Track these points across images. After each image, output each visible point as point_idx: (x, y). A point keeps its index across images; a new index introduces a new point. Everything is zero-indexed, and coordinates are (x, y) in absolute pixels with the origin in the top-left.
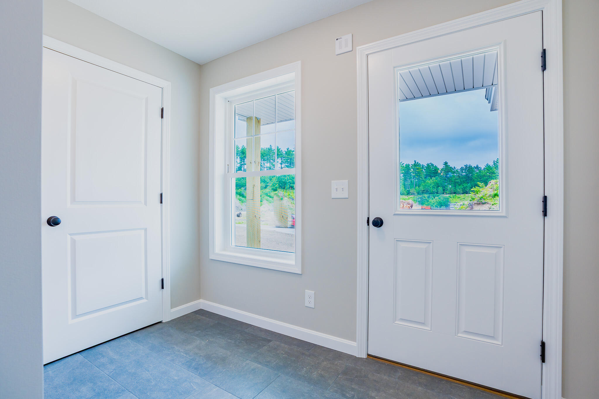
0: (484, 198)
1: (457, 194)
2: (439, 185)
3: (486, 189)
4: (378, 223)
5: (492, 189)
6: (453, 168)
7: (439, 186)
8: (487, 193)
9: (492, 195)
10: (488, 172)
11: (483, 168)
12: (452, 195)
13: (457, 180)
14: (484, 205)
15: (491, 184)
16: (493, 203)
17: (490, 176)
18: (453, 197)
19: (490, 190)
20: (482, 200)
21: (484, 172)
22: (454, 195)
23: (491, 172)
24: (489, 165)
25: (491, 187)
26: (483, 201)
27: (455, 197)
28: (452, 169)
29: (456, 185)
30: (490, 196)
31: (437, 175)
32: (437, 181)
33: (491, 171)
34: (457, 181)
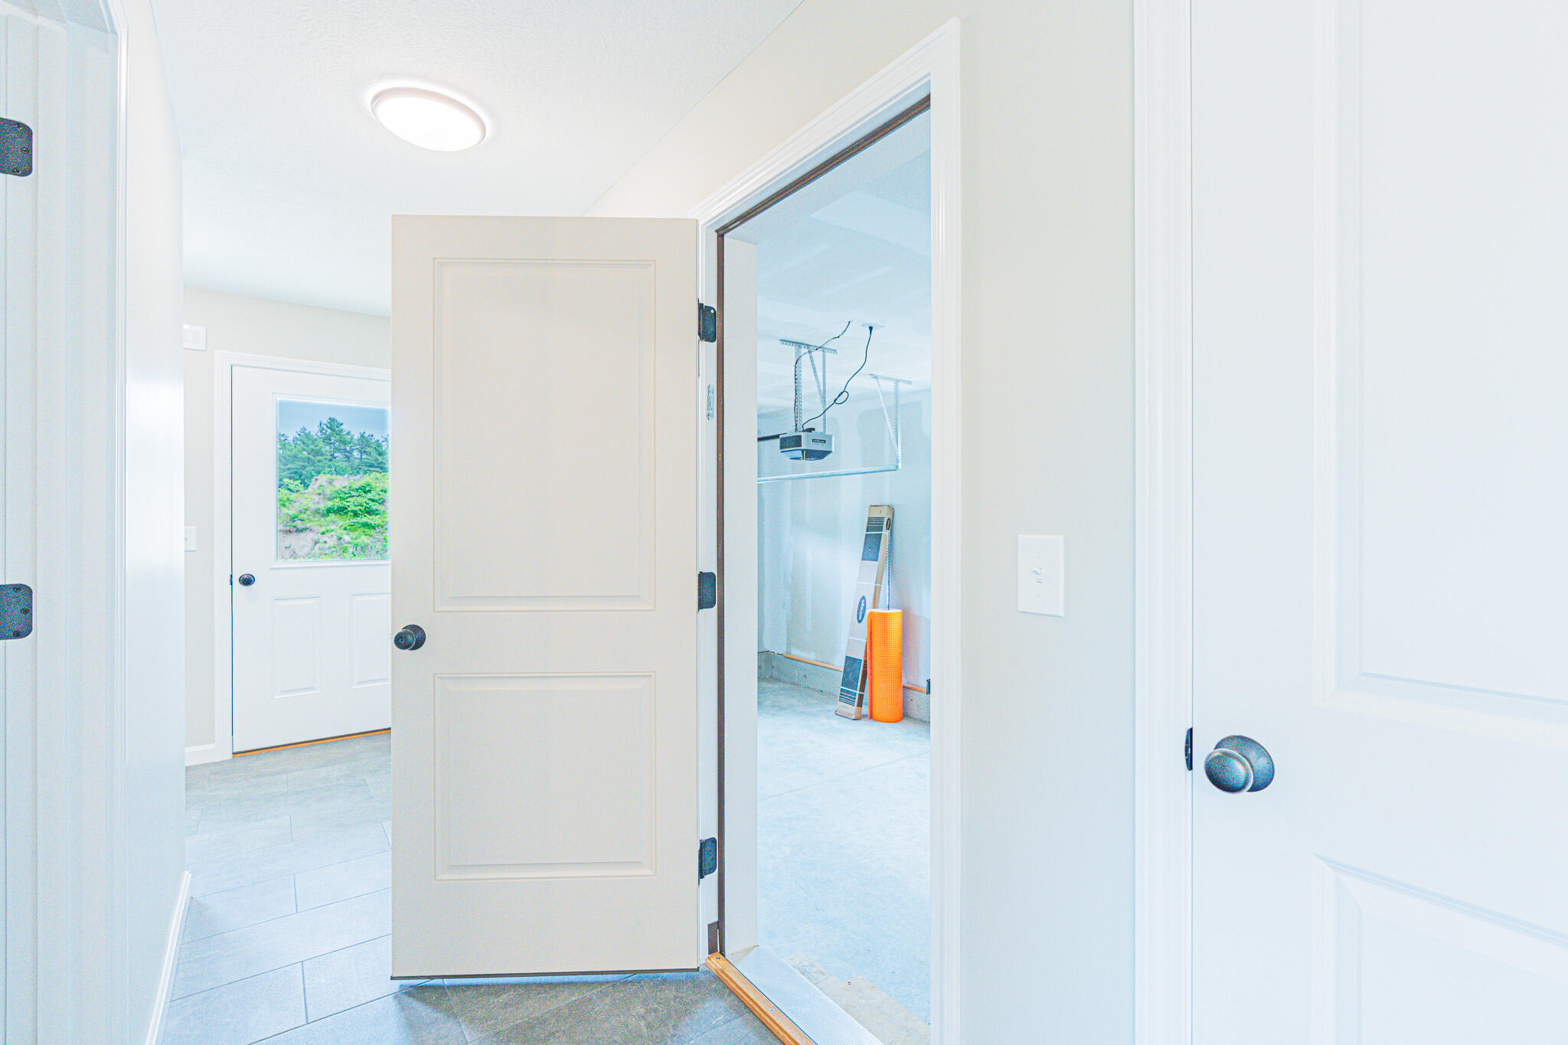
0: (302, 516)
3: (306, 496)
4: (247, 581)
5: (321, 496)
8: (310, 506)
9: (321, 511)
10: (304, 450)
11: (291, 438)
14: (302, 535)
15: (318, 483)
16: (323, 529)
17: (309, 459)
19: (317, 498)
20: (295, 523)
21: (295, 447)
23: (313, 450)
24: (307, 432)
25: (318, 491)
26: (298, 524)
30: (317, 511)
33: (312, 447)
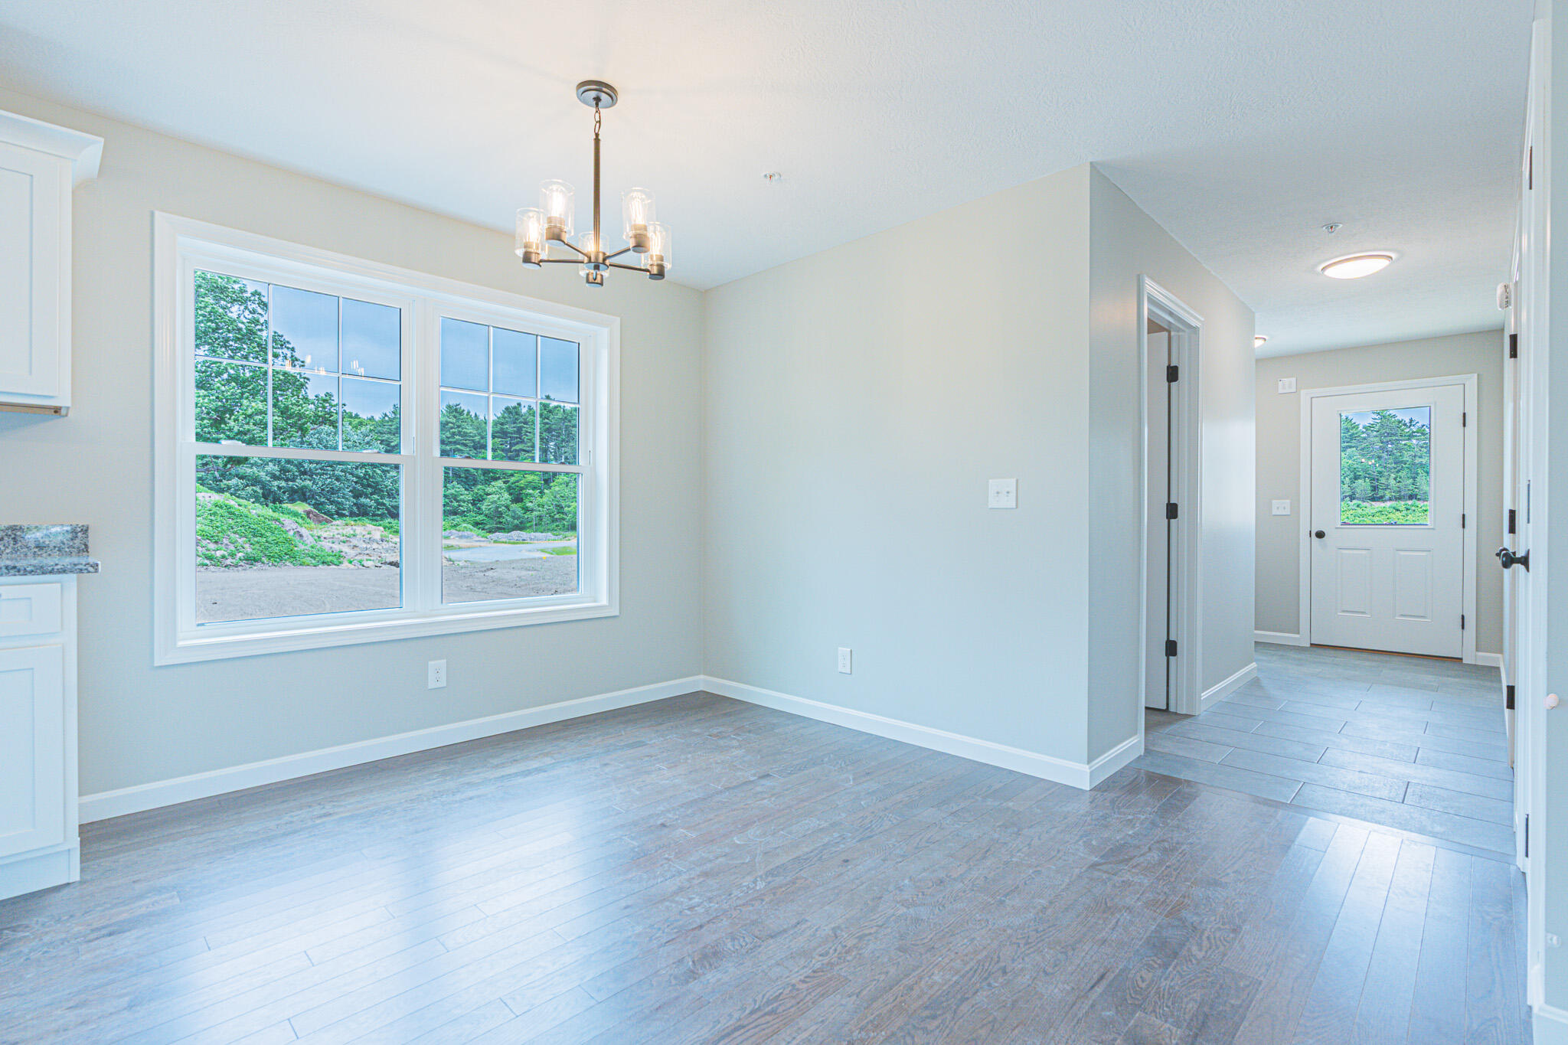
1: (1419, 499)
2: (1358, 474)
4: (1320, 535)
6: (1407, 421)
7: (1356, 478)
12: (1403, 503)
13: (1420, 457)
18: (1407, 509)
22: (1410, 502)
27: (1413, 508)
28: (1405, 425)
29: (1417, 474)
31: (1353, 445)
32: (1350, 462)
34: (1420, 460)
